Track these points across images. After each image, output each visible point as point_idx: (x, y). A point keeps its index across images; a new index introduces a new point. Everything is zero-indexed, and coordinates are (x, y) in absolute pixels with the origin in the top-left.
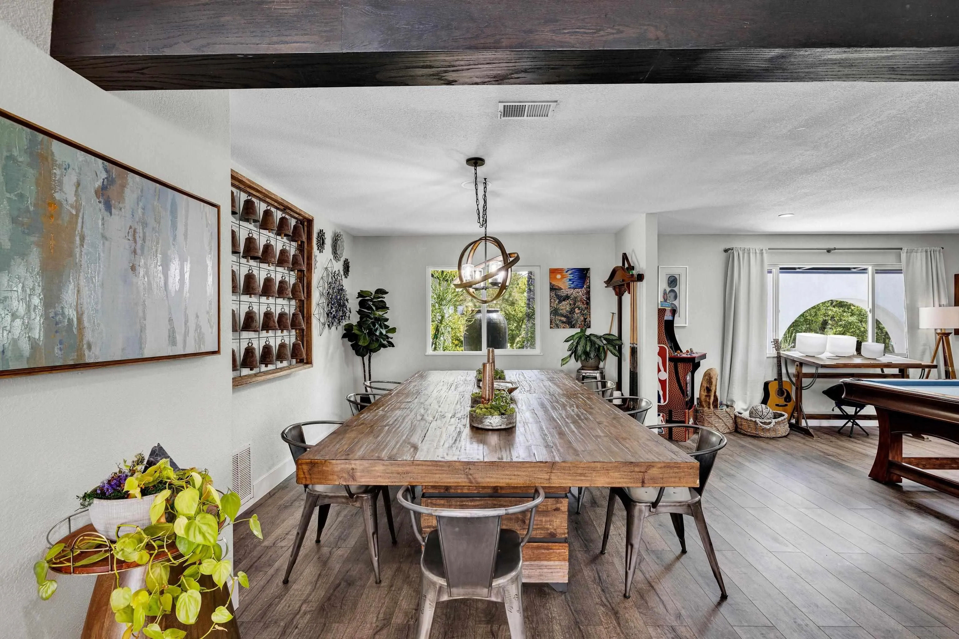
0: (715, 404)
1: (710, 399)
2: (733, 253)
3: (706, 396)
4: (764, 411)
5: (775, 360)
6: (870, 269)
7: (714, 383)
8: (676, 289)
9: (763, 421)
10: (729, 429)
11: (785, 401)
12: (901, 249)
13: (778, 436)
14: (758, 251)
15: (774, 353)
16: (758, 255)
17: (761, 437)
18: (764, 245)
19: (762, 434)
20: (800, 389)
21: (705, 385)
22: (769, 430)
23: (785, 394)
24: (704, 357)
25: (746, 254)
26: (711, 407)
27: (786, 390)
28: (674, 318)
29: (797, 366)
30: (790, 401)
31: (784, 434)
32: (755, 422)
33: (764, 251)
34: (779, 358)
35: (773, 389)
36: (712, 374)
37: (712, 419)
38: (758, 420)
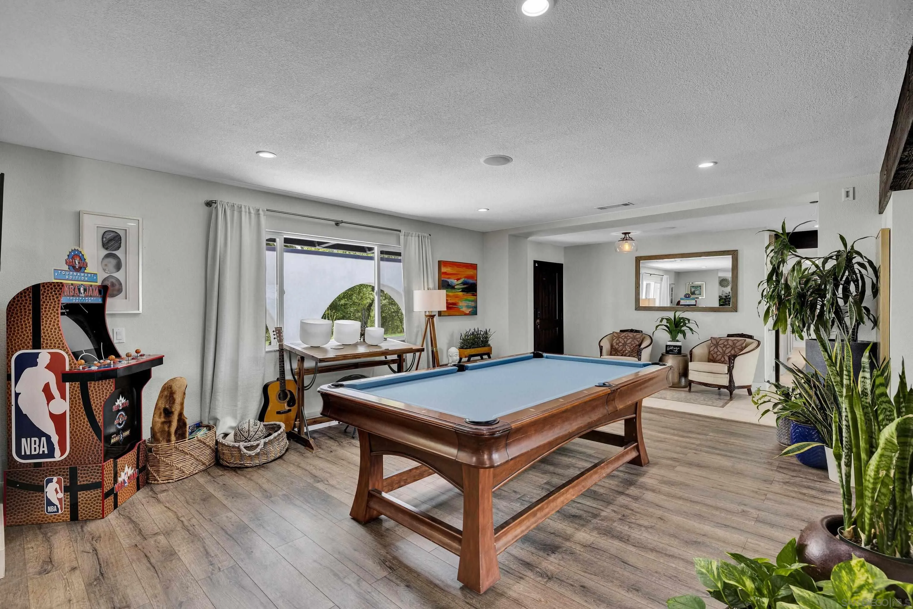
0: (180, 432)
1: (170, 427)
2: (216, 208)
3: (163, 423)
4: (251, 429)
5: (278, 353)
6: (376, 248)
7: (178, 400)
8: (119, 253)
9: (248, 444)
10: (204, 464)
11: (289, 405)
12: (400, 231)
13: (270, 460)
14: (252, 211)
15: (275, 346)
16: (253, 215)
17: (247, 467)
18: (262, 205)
19: (248, 463)
20: (302, 389)
21: (162, 405)
22: (258, 454)
23: (289, 396)
24: (159, 361)
25: (236, 213)
26: (173, 438)
27: (289, 391)
28: (104, 300)
29: (299, 360)
30: (294, 404)
31: (279, 455)
32: (239, 447)
33: (261, 212)
34: (281, 350)
35: (273, 394)
36: (175, 387)
37: (173, 457)
38: (242, 445)
